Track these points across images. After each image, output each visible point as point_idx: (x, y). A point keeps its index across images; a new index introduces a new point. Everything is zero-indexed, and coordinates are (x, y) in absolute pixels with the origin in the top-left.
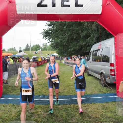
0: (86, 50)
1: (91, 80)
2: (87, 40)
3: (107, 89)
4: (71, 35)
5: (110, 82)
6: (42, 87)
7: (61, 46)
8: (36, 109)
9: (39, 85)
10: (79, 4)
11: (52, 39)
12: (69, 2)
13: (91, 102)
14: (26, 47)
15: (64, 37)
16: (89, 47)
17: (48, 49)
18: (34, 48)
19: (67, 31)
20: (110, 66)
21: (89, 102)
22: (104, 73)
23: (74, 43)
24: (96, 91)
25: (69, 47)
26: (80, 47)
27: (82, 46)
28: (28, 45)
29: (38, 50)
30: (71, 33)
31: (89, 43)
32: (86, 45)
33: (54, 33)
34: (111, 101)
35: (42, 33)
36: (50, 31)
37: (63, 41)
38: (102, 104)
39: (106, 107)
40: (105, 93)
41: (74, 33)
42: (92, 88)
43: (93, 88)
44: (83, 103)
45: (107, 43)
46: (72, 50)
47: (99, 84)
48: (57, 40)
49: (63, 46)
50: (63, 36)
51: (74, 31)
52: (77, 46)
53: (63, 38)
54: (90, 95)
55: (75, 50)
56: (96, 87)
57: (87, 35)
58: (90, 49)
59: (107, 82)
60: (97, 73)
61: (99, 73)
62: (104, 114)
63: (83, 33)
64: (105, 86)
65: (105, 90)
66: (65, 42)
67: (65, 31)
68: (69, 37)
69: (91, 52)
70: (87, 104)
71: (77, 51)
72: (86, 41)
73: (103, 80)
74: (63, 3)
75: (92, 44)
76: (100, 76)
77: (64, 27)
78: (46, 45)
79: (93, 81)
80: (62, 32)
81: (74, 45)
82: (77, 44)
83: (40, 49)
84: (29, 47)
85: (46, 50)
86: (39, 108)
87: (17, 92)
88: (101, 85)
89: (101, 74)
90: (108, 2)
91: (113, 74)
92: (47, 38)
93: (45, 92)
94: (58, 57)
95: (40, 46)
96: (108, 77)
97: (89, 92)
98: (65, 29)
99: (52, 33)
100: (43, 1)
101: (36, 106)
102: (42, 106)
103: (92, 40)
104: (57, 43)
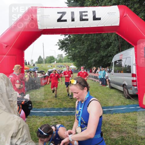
0: (107, 61)
1: (114, 93)
2: (108, 49)
3: (129, 101)
4: (90, 45)
6: (62, 101)
7: (80, 57)
11: (69, 50)
12: (87, 16)
13: (112, 113)
14: (38, 59)
15: (83, 47)
16: (111, 58)
17: (63, 61)
18: (47, 60)
19: (86, 40)
20: (131, 76)
21: (110, 113)
22: (127, 84)
23: (94, 54)
24: (118, 103)
25: (89, 58)
26: (100, 58)
27: (103, 56)
28: (41, 57)
29: (52, 62)
30: (90, 43)
31: (111, 53)
32: (108, 56)
33: (71, 43)
34: (132, 111)
35: (58, 44)
36: (66, 41)
37: (82, 52)
38: (123, 114)
39: (127, 116)
40: (127, 105)
41: (94, 43)
43: (115, 100)
44: (104, 114)
45: (130, 53)
47: (122, 96)
48: (74, 50)
49: (82, 57)
50: (81, 47)
51: (93, 40)
52: (97, 56)
53: (81, 48)
54: (111, 107)
55: (95, 61)
56: (118, 99)
57: (108, 44)
58: (112, 59)
59: (130, 94)
60: (119, 85)
61: (121, 85)
62: (124, 122)
63: (103, 42)
64: (128, 98)
65: (127, 101)
66: (84, 53)
67: (83, 40)
68: (88, 47)
69: (113, 62)
70: (108, 115)
71: (98, 62)
72: (108, 51)
73: (125, 92)
74: (81, 17)
75: (114, 54)
76: (122, 88)
77: (82, 37)
78: (61, 57)
79: (115, 94)
80: (80, 42)
82: (97, 55)
83: (55, 61)
84: (42, 59)
85: (62, 62)
86: (62, 119)
87: (37, 106)
88: (124, 97)
89: (124, 85)
90: (126, 14)
91: (135, 84)
92: (63, 49)
93: (66, 105)
94: (76, 69)
95: (54, 58)
96: (130, 88)
97: (110, 104)
98: (83, 38)
99: (68, 43)
100: (63, 17)
101: (59, 117)
102: (64, 117)
103: (113, 50)
104: (75, 54)
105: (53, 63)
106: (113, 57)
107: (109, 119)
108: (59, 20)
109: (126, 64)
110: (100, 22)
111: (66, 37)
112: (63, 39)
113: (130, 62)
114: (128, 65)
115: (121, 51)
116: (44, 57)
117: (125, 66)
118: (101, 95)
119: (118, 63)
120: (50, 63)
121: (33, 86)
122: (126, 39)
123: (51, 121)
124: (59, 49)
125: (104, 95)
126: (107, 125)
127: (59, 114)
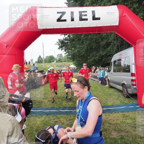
0: (107, 60)
3: (129, 100)
4: (89, 44)
5: (131, 93)
6: (62, 100)
7: (79, 56)
8: (58, 119)
9: (58, 98)
10: (96, 17)
11: (69, 49)
12: (87, 16)
13: (112, 112)
14: (38, 58)
15: (82, 46)
16: (110, 57)
17: (63, 60)
18: (47, 60)
19: (86, 40)
20: (131, 76)
21: (110, 112)
22: (126, 84)
23: (93, 53)
24: (118, 102)
25: (88, 58)
26: (100, 57)
27: (103, 56)
28: (41, 57)
30: (90, 42)
31: (110, 52)
32: (107, 55)
33: (70, 43)
34: (131, 110)
35: (57, 43)
36: (66, 41)
37: (81, 51)
38: (123, 113)
39: (126, 115)
40: (127, 104)
41: (93, 42)
42: (113, 99)
44: (104, 113)
46: (92, 61)
47: (121, 96)
48: (74, 50)
49: (81, 56)
50: (81, 46)
51: (92, 40)
53: (81, 48)
54: (111, 106)
55: (94, 60)
56: (118, 98)
57: (107, 43)
58: (111, 59)
59: (129, 93)
60: (118, 84)
61: (121, 84)
62: (124, 121)
63: (103, 42)
64: (128, 97)
65: (127, 101)
66: (84, 52)
67: (83, 40)
68: (87, 47)
69: (112, 62)
70: (107, 114)
71: (98, 61)
72: (107, 50)
73: (125, 91)
74: (81, 17)
75: (113, 54)
76: (122, 87)
77: (82, 36)
78: (61, 56)
79: (114, 93)
80: (80, 41)
81: (93, 55)
82: (97, 54)
83: (55, 60)
84: (42, 59)
85: (61, 62)
86: (62, 118)
87: (37, 105)
89: (123, 85)
90: (125, 14)
91: (134, 84)
92: (63, 49)
93: (66, 105)
94: (76, 69)
95: (54, 58)
96: (130, 87)
97: (110, 104)
98: (82, 38)
99: (68, 43)
100: (62, 16)
101: (59, 116)
102: (64, 116)
103: (112, 49)
104: (74, 53)
105: (53, 63)
106: (113, 56)
107: (109, 118)
108: (59, 20)
109: (125, 63)
110: (100, 21)
111: (65, 37)
112: (62, 39)
113: (130, 62)
114: (127, 65)
115: (121, 51)
116: (44, 56)
117: (124, 65)
118: (100, 94)
119: (117, 62)
120: (50, 62)
121: (32, 85)
122: (125, 38)
123: (50, 120)
124: (59, 48)
125: (103, 94)
126: (107, 124)
127: (59, 114)
